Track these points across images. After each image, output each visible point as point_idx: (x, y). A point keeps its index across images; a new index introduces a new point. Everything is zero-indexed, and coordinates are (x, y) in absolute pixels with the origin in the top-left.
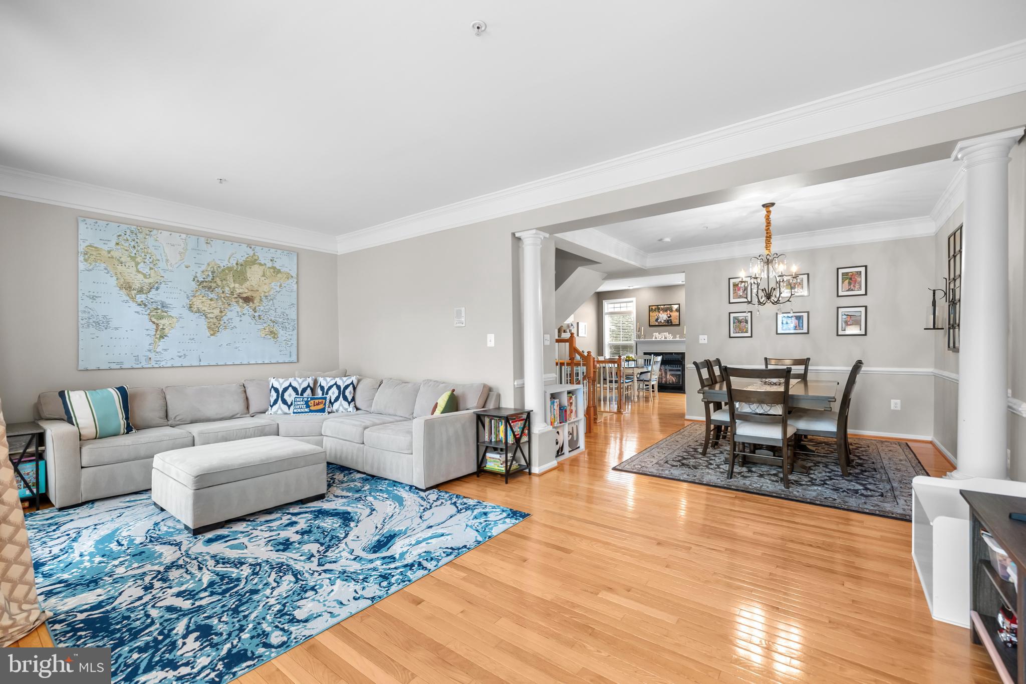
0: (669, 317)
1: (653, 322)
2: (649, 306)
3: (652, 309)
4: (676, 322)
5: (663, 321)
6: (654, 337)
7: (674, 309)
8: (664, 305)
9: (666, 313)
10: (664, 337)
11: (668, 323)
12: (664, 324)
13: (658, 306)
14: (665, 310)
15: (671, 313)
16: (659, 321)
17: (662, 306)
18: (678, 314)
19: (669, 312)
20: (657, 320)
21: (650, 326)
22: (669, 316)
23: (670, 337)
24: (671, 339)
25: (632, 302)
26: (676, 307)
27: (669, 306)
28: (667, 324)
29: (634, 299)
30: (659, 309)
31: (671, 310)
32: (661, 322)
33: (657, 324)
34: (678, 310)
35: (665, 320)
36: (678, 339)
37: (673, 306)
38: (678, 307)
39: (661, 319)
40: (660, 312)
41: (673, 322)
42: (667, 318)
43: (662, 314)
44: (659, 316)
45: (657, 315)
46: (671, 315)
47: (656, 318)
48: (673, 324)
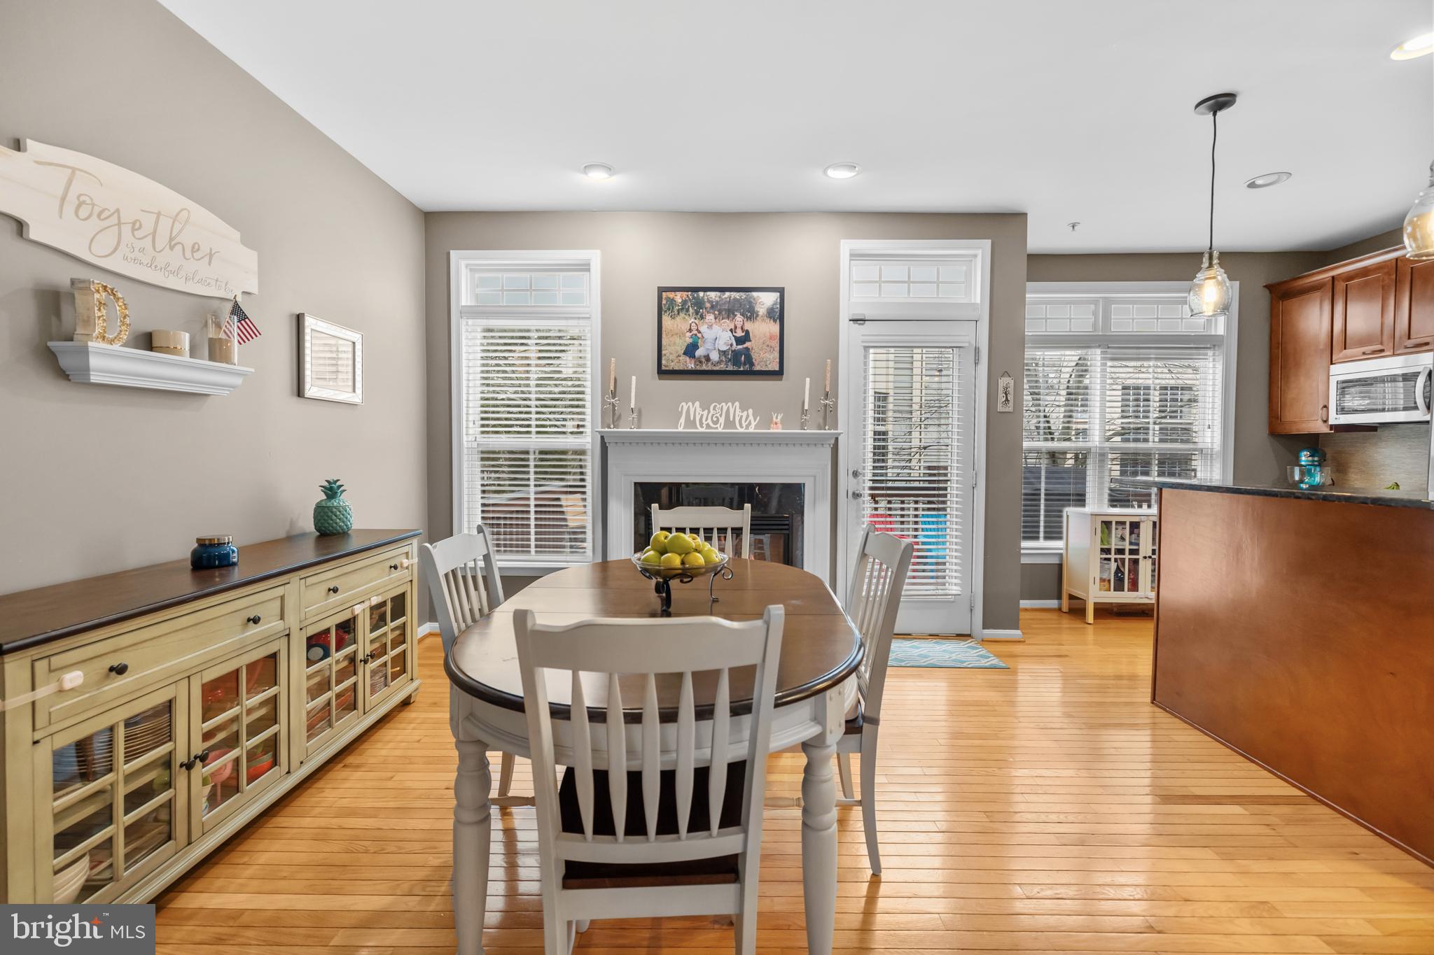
0: (740, 341)
1: (675, 357)
2: (661, 290)
3: (672, 301)
4: (765, 359)
5: (715, 356)
6: (682, 420)
7: (762, 311)
8: (722, 291)
9: (728, 324)
10: (722, 420)
11: (736, 363)
12: (722, 367)
13: (695, 290)
14: (727, 312)
15: (748, 326)
16: (699, 353)
17: (713, 295)
18: (775, 328)
19: (739, 318)
20: (690, 350)
21: (663, 373)
22: (740, 333)
23: (748, 423)
24: (751, 430)
25: (585, 267)
26: (767, 300)
27: (743, 295)
28: (730, 368)
29: (594, 257)
30: (699, 304)
31: (751, 314)
32: (708, 358)
33: (691, 365)
34: (778, 315)
35: (723, 353)
36: (778, 430)
37: (755, 294)
38: (775, 304)
39: (709, 345)
40: (702, 317)
41: (756, 363)
42: (731, 345)
43: (710, 327)
44: (699, 335)
45: (690, 330)
46: (747, 332)
47: (689, 341)
48: (757, 368)
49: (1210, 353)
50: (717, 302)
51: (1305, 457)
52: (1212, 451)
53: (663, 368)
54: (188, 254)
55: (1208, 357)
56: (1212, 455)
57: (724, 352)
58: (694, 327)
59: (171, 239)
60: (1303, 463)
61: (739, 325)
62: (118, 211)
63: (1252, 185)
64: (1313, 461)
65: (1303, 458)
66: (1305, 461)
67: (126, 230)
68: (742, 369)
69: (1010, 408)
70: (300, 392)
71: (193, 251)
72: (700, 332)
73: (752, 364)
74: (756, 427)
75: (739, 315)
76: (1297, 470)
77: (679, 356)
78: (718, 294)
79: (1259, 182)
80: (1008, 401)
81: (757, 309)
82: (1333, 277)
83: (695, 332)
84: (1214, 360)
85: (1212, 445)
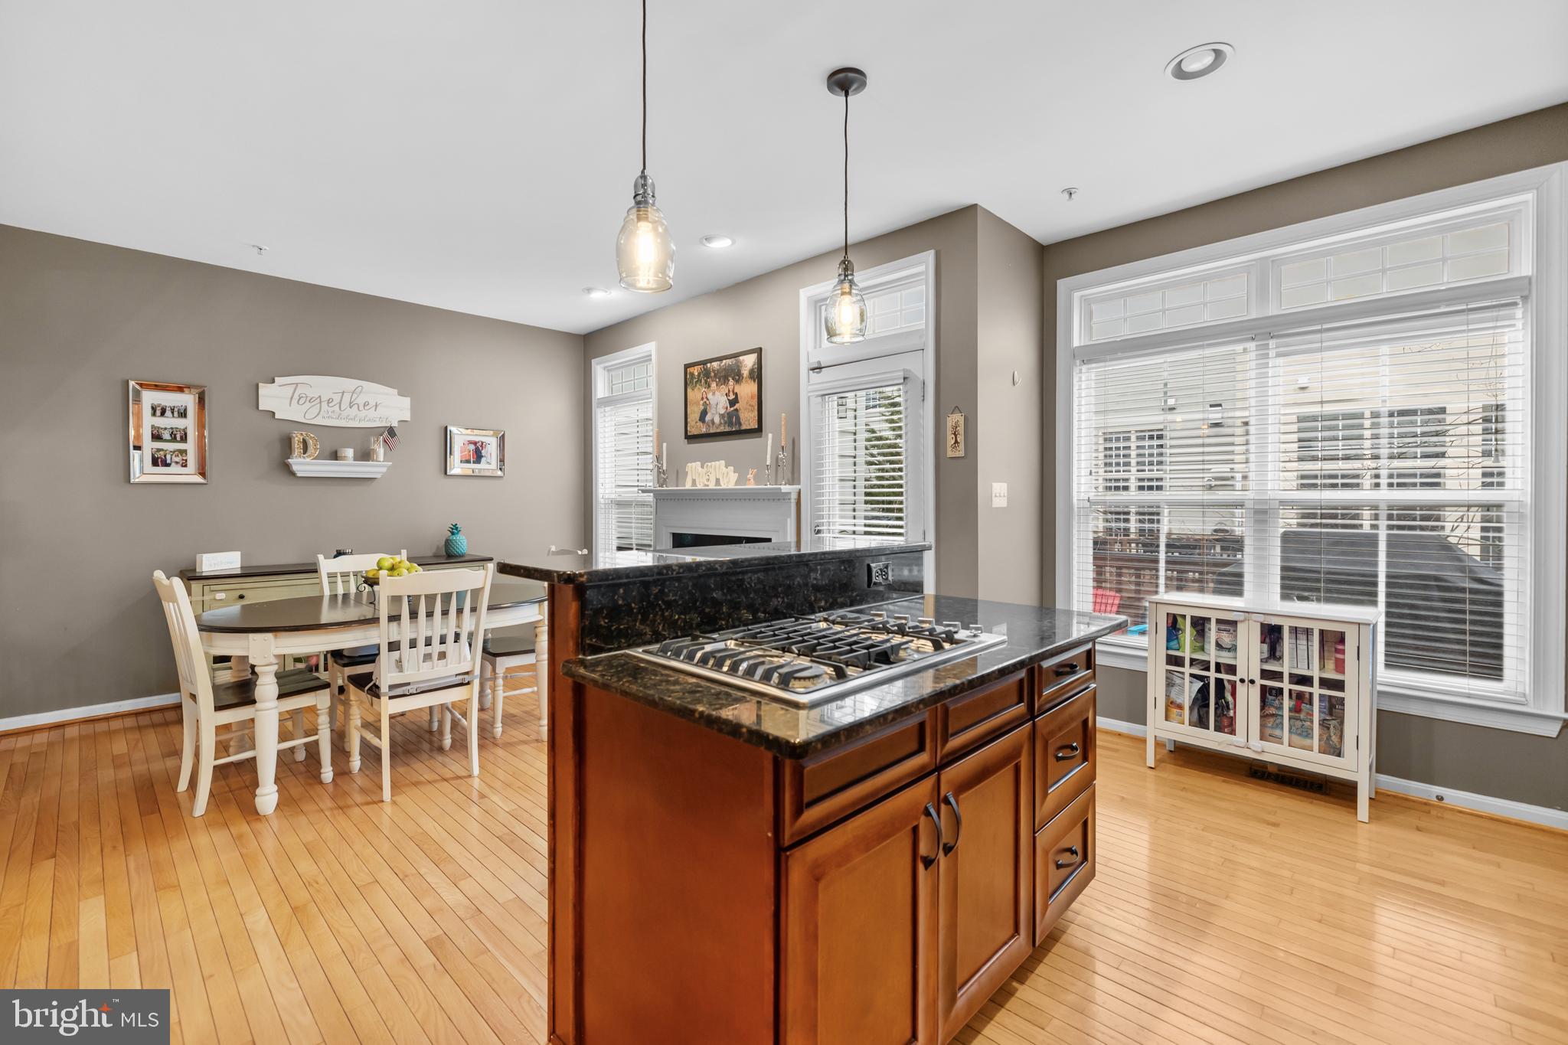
0: (732, 403)
2: (687, 367)
3: (692, 374)
4: (748, 420)
5: (717, 420)
6: (689, 479)
7: (745, 372)
8: (720, 359)
9: (724, 389)
10: (713, 478)
11: (730, 424)
12: (722, 429)
13: (704, 363)
14: (724, 378)
15: (737, 388)
16: (708, 418)
17: (715, 364)
18: (756, 388)
19: (731, 382)
20: (703, 416)
21: (691, 438)
22: (732, 397)
23: (729, 480)
24: (731, 486)
25: (647, 359)
26: (749, 361)
27: (734, 361)
28: (727, 429)
29: (653, 348)
30: (707, 374)
32: (713, 421)
33: (704, 430)
34: (757, 375)
36: (751, 485)
37: (741, 358)
38: (754, 365)
39: (713, 411)
40: (709, 386)
41: (742, 422)
42: (727, 408)
43: (714, 394)
44: (708, 402)
45: (702, 399)
46: (736, 394)
47: (702, 408)
48: (744, 427)
49: (1517, 313)
50: (718, 370)
53: (689, 434)
54: (361, 408)
57: (722, 415)
58: (705, 396)
59: (351, 403)
61: (731, 388)
62: (320, 397)
63: (1182, 74)
67: (324, 405)
68: (734, 429)
69: (960, 452)
70: (446, 473)
71: (364, 406)
72: (708, 400)
73: (740, 424)
74: (736, 484)
75: (730, 379)
77: (696, 422)
78: (719, 362)
79: (1189, 68)
80: (958, 443)
81: (742, 372)
83: (705, 400)
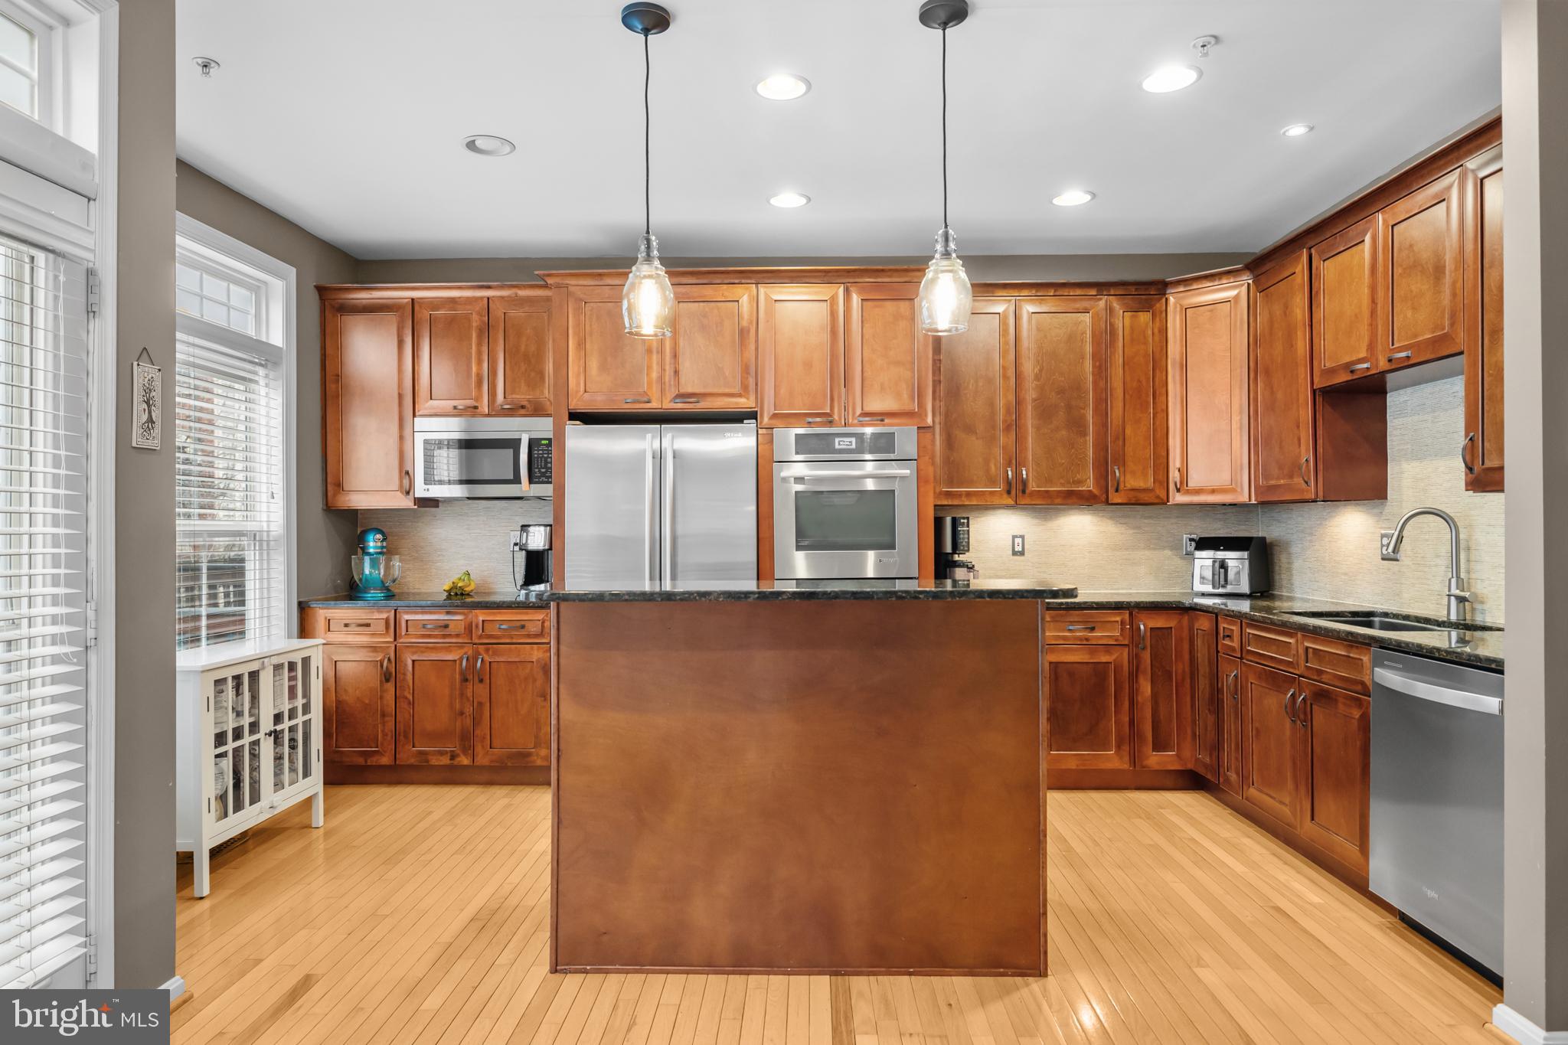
49: (261, 371)
51: (373, 543)
52: (268, 536)
55: (256, 378)
56: (268, 541)
60: (371, 550)
63: (471, 145)
64: (382, 547)
65: (372, 544)
66: (376, 547)
69: (155, 443)
76: (367, 559)
79: (479, 143)
80: (153, 422)
82: (413, 300)
84: (267, 385)
85: (268, 526)
